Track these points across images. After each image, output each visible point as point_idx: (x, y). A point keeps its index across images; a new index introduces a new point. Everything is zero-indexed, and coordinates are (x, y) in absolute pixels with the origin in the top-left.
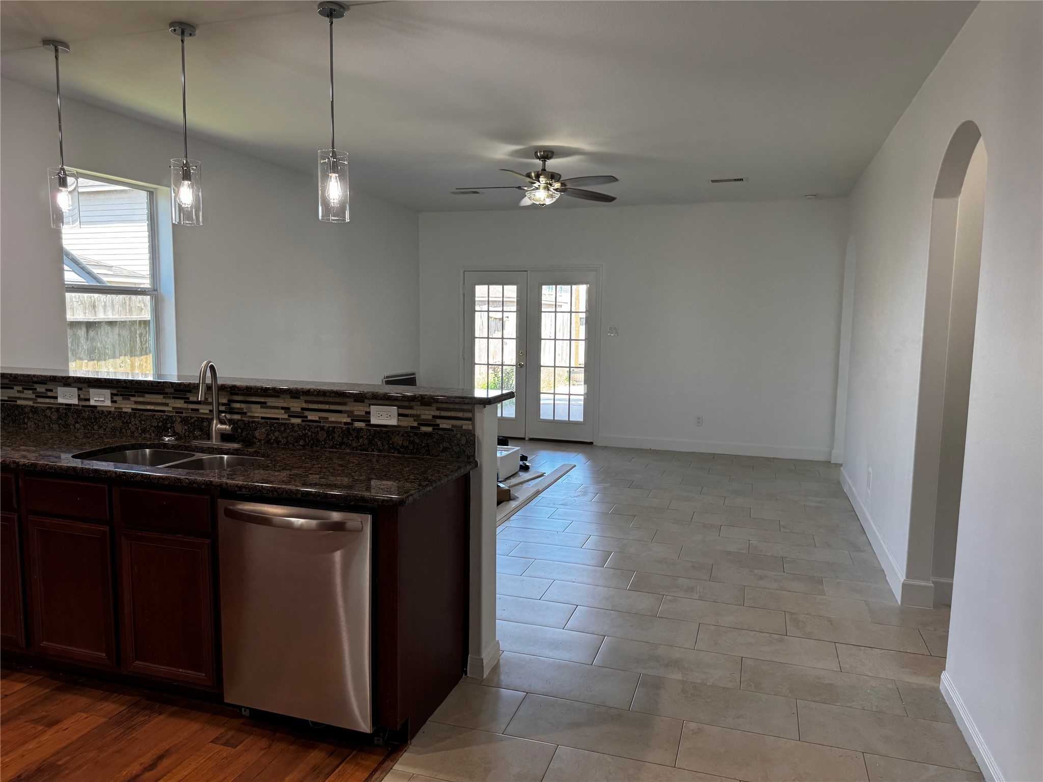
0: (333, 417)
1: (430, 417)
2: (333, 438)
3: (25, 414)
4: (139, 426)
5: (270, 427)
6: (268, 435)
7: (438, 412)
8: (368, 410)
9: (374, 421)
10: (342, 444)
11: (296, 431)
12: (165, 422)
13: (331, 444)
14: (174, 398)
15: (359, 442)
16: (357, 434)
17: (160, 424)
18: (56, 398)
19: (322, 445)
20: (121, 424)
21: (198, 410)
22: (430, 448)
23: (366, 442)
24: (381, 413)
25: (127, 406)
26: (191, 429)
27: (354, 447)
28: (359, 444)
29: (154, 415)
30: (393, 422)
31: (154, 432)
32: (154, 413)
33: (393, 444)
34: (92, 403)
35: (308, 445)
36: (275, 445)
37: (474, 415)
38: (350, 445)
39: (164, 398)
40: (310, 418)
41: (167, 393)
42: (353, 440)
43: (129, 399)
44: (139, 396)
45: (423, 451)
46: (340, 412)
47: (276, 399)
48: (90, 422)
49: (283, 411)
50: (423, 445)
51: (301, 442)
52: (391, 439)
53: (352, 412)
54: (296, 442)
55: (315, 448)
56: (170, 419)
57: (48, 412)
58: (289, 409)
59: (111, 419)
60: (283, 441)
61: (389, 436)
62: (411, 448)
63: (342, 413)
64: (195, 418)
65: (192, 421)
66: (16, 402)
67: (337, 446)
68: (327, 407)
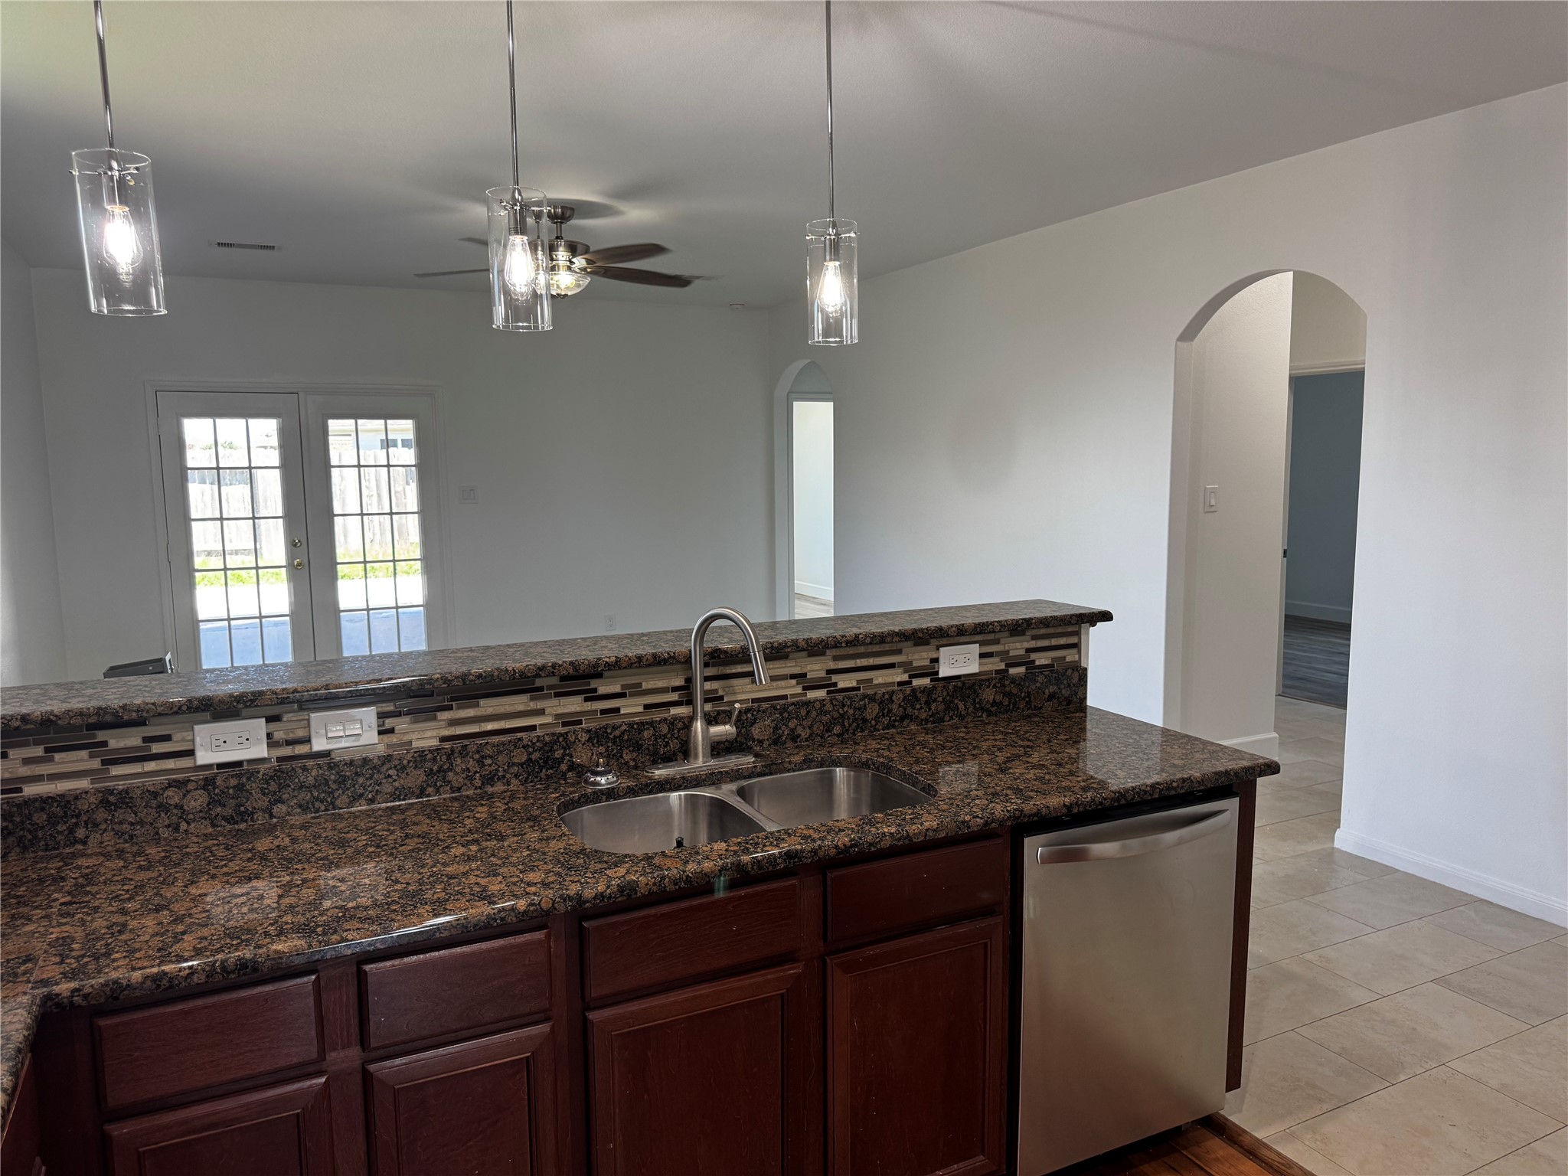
0: (880, 678)
1: (1022, 652)
2: (890, 711)
3: (78, 816)
4: (476, 772)
5: (781, 714)
6: (776, 728)
7: (1034, 642)
8: (935, 656)
9: (944, 671)
10: (902, 719)
11: (826, 713)
12: (546, 749)
13: (886, 723)
14: (557, 695)
15: (930, 709)
16: (928, 698)
17: (536, 756)
18: (191, 753)
19: (872, 726)
20: (423, 777)
21: (617, 710)
22: (1032, 698)
23: (942, 707)
24: (956, 658)
25: (425, 736)
26: (613, 750)
27: (922, 720)
28: (930, 713)
29: (520, 739)
30: (973, 668)
31: (516, 776)
32: (519, 735)
33: (980, 702)
34: (319, 745)
35: (847, 731)
36: (789, 744)
37: (1080, 639)
38: (917, 717)
39: (532, 699)
40: (841, 685)
41: (541, 689)
42: (921, 708)
43: (435, 718)
44: (459, 708)
45: (1022, 704)
46: (892, 666)
47: (781, 662)
48: (325, 792)
49: (794, 682)
50: (1023, 695)
51: (837, 729)
52: (977, 696)
53: (911, 662)
54: (828, 731)
55: (860, 734)
56: (561, 739)
57: (173, 796)
58: (805, 675)
59: (391, 772)
60: (804, 734)
61: (975, 692)
62: (1007, 703)
63: (895, 667)
64: (624, 727)
65: (617, 733)
66: (20, 790)
67: (897, 724)
68: (871, 661)
